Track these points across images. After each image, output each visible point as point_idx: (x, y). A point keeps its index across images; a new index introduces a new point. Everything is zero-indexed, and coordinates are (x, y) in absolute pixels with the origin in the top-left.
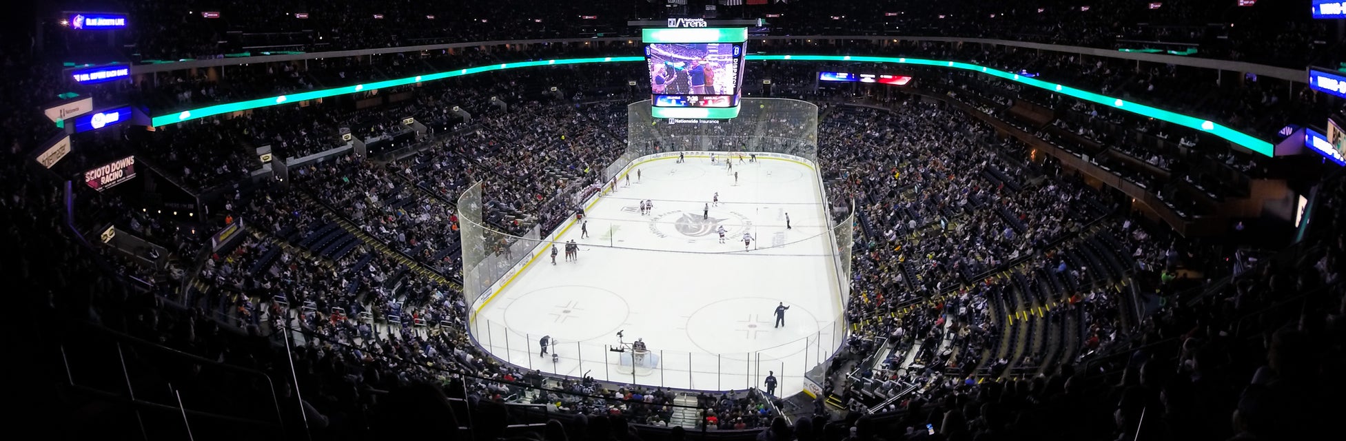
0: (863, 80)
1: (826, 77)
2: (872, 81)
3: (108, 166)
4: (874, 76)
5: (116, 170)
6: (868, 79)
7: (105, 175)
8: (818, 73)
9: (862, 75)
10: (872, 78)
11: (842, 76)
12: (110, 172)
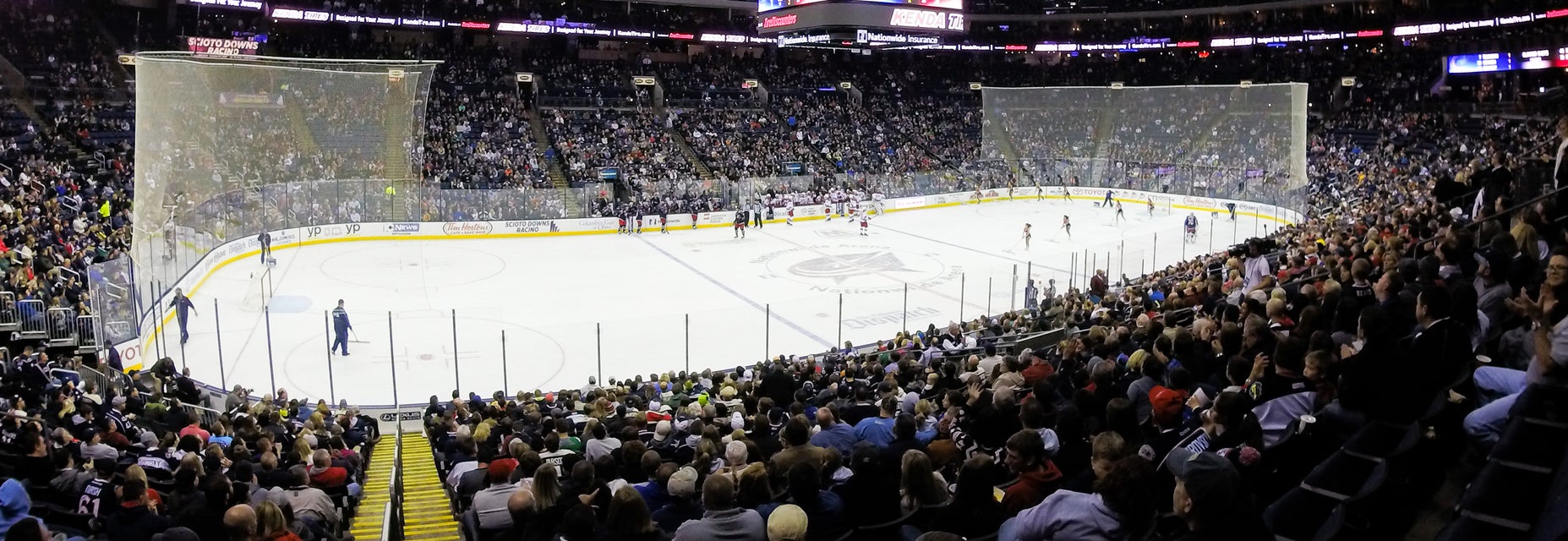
0: (1527, 66)
1: (1459, 66)
2: (1544, 65)
3: (220, 41)
4: (1546, 53)
5: (230, 47)
6: (1535, 60)
7: (215, 47)
8: (1444, 59)
9: (1525, 55)
10: (1544, 58)
11: (1488, 63)
12: (222, 46)
